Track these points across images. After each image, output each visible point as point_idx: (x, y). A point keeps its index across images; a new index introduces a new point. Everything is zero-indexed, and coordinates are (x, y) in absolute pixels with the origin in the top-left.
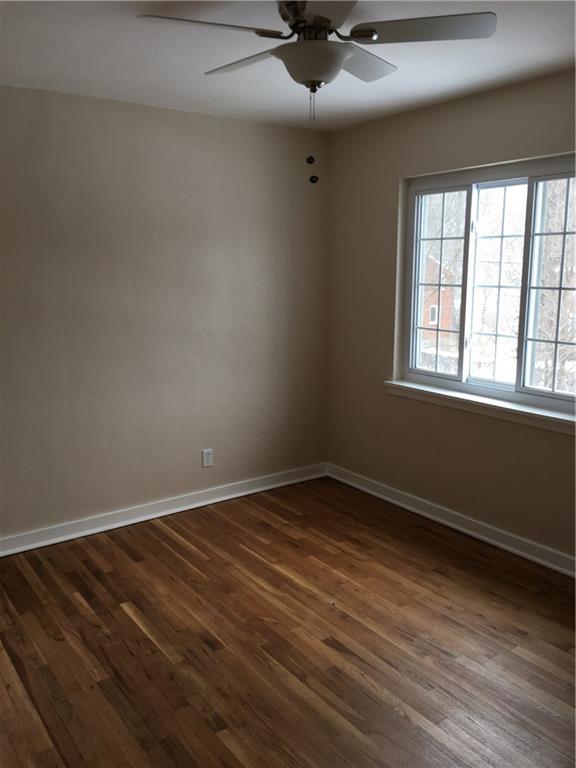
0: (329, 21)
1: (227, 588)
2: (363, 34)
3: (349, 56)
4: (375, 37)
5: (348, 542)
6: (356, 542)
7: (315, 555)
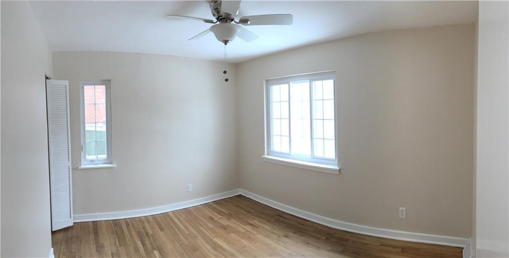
0: (230, 15)
1: (195, 249)
2: (244, 21)
3: (239, 30)
4: (249, 23)
5: (248, 226)
6: (252, 225)
7: (233, 232)
